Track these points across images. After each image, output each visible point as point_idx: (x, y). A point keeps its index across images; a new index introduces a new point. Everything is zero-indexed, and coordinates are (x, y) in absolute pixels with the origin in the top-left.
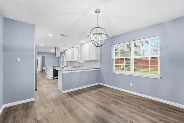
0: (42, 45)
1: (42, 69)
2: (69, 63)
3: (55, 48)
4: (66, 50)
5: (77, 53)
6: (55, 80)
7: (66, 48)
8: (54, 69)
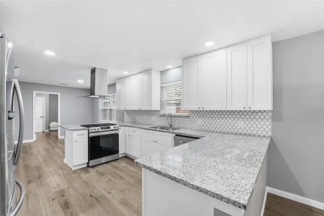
0: (50, 53)
1: (49, 128)
2: (125, 113)
3: (93, 71)
4: (121, 79)
5: (160, 88)
6: (91, 170)
7: (126, 73)
8: (91, 135)
